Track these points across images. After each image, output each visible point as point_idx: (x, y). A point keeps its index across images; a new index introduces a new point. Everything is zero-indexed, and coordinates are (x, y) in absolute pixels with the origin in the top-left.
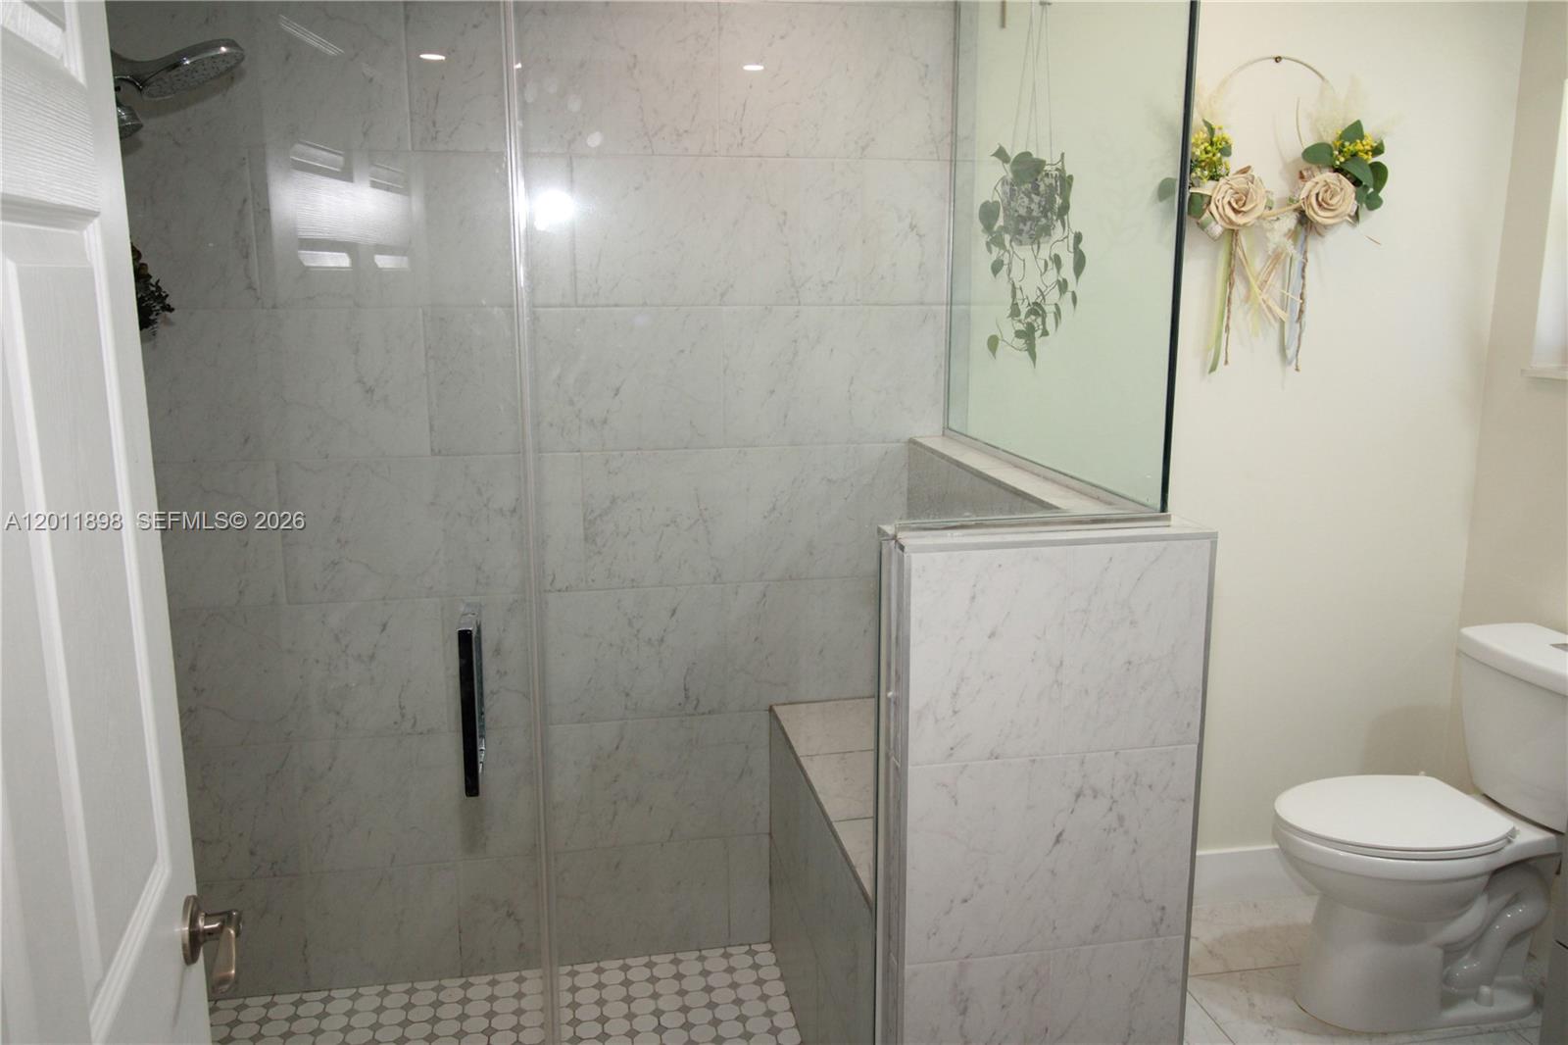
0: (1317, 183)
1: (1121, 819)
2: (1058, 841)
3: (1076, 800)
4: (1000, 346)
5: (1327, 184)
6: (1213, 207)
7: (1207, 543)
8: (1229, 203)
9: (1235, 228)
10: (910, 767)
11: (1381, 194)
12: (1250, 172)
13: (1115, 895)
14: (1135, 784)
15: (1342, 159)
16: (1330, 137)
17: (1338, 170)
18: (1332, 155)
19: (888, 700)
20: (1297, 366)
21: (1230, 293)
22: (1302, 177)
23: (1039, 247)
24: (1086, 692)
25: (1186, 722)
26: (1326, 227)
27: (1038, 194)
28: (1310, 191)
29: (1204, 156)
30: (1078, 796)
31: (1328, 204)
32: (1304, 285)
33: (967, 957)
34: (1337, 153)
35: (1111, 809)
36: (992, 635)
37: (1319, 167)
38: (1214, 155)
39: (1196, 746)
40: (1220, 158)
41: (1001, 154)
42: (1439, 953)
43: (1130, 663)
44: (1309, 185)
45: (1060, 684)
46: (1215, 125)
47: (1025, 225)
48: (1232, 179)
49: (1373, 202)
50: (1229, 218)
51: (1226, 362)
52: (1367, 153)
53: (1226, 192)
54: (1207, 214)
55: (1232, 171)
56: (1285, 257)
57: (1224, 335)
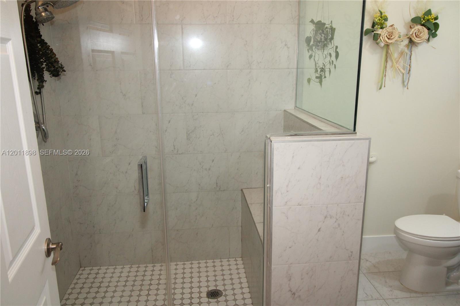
0: (416, 29)
1: (339, 225)
2: (319, 231)
3: (325, 219)
4: (311, 81)
5: (419, 29)
6: (381, 37)
7: (368, 141)
8: (386, 36)
9: (389, 44)
10: (273, 208)
11: (437, 33)
12: (393, 26)
13: (337, 247)
14: (343, 214)
15: (424, 22)
16: (420, 15)
17: (423, 25)
18: (421, 20)
19: (268, 187)
20: (408, 87)
21: (386, 65)
22: (411, 27)
23: (324, 51)
24: (328, 186)
25: (360, 196)
26: (418, 43)
27: (324, 34)
28: (413, 32)
29: (379, 21)
30: (325, 217)
31: (419, 36)
32: (411, 62)
33: (291, 264)
34: (422, 19)
35: (336, 222)
36: (299, 168)
37: (416, 24)
38: (382, 21)
39: (363, 203)
40: (384, 22)
41: (312, 21)
42: (446, 269)
43: (342, 178)
44: (413, 30)
45: (320, 184)
46: (382, 11)
47: (320, 44)
48: (388, 28)
49: (434, 35)
50: (386, 41)
51: (385, 86)
52: (432, 19)
53: (385, 32)
54: (379, 40)
55: (388, 26)
56: (405, 53)
57: (384, 78)
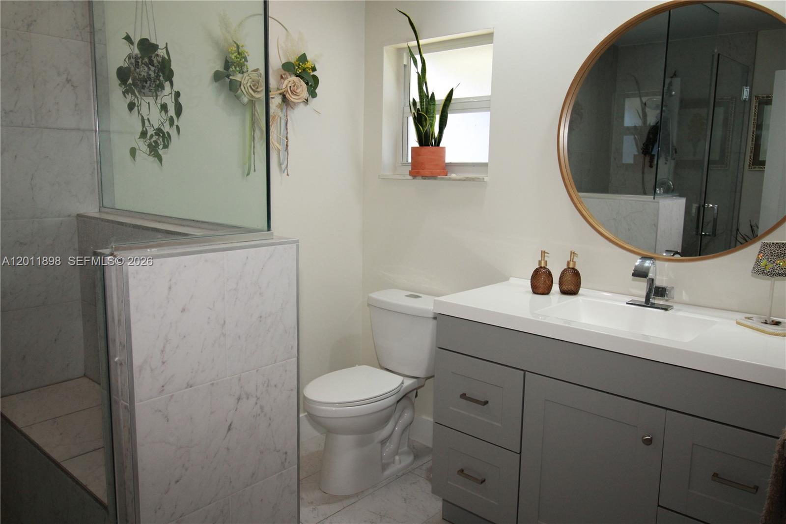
0: (290, 81)
1: (262, 408)
2: (229, 429)
3: (238, 403)
5: (294, 82)
6: (242, 87)
7: (294, 245)
8: (250, 86)
9: (254, 99)
10: (136, 404)
11: (316, 91)
12: (259, 71)
13: (261, 452)
14: (268, 386)
15: (300, 71)
16: (293, 59)
17: (297, 76)
18: (295, 68)
20: (287, 173)
21: (254, 134)
22: (282, 77)
23: (156, 97)
24: (239, 337)
25: (290, 347)
26: (295, 104)
27: (153, 65)
28: (287, 85)
29: (236, 60)
30: (239, 399)
31: (296, 92)
32: (287, 133)
34: (297, 68)
35: (256, 403)
36: (183, 310)
37: (289, 74)
38: (240, 60)
39: (296, 358)
40: (244, 62)
41: (128, 38)
42: (379, 445)
43: (261, 317)
44: (286, 82)
45: (224, 335)
46: (240, 44)
47: (146, 83)
48: (251, 74)
49: (314, 94)
50: (251, 94)
51: (255, 170)
52: (309, 70)
53: (248, 80)
54: (240, 91)
55: (250, 70)
56: (278, 118)
57: (253, 156)
